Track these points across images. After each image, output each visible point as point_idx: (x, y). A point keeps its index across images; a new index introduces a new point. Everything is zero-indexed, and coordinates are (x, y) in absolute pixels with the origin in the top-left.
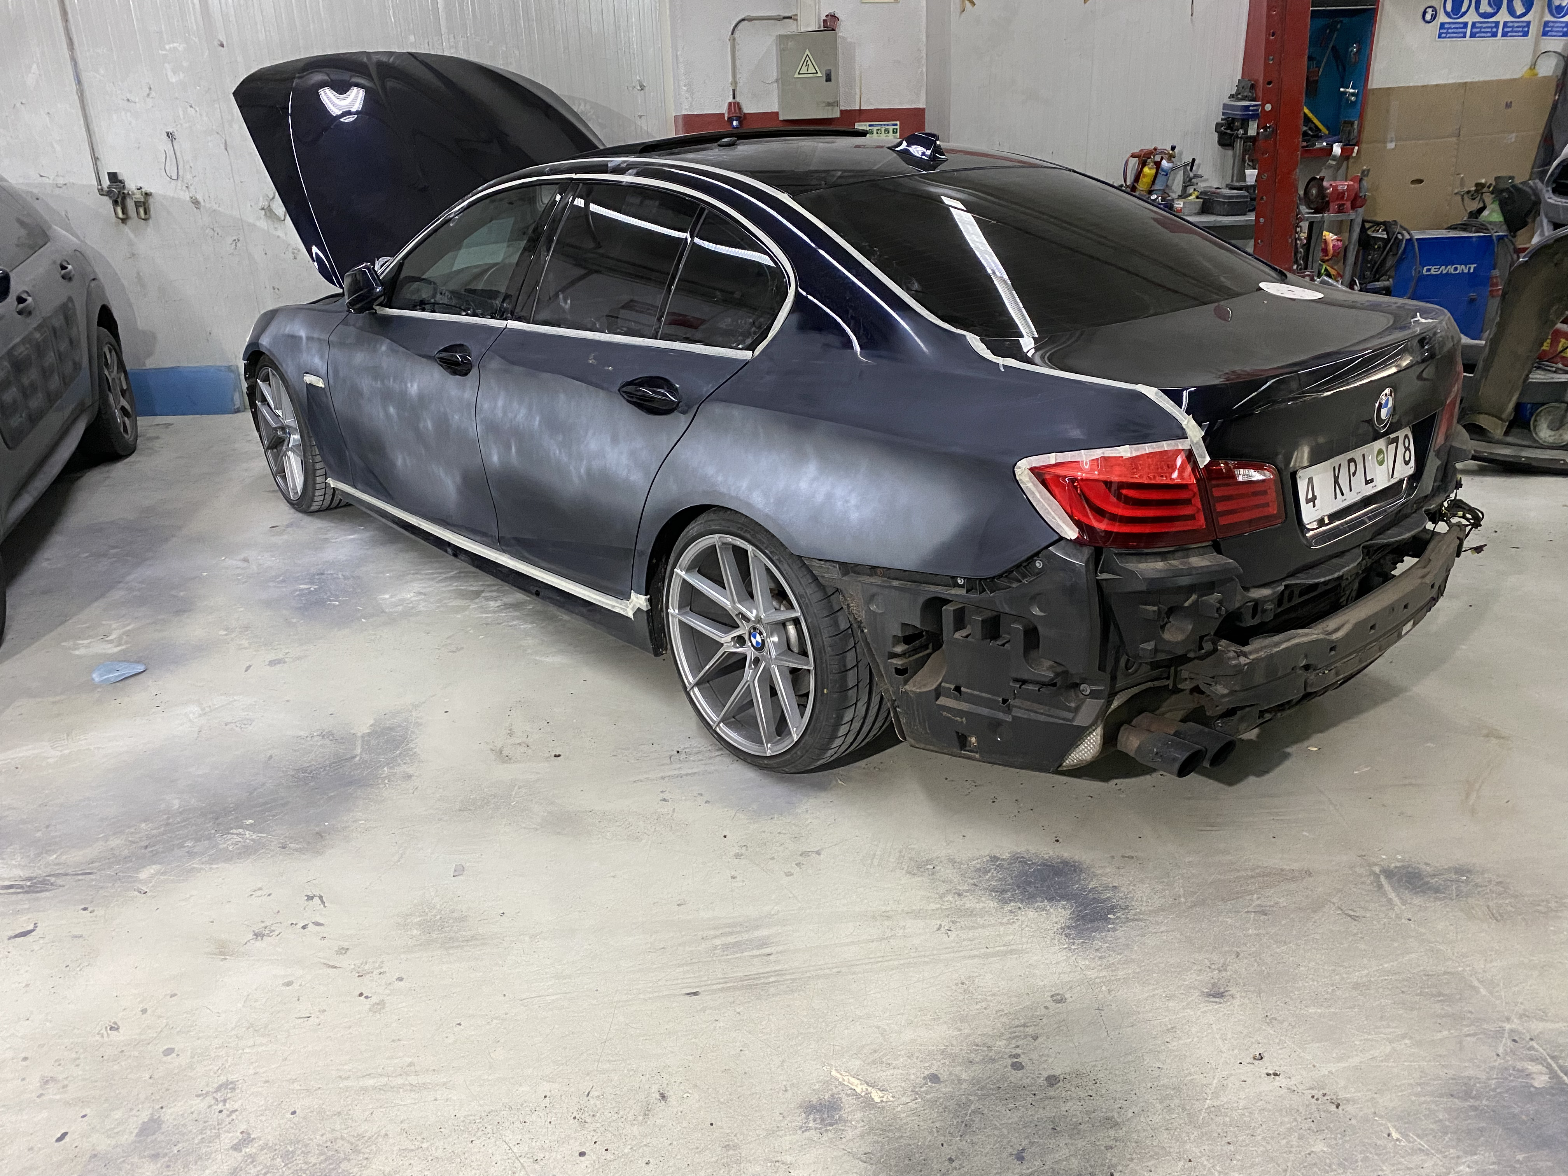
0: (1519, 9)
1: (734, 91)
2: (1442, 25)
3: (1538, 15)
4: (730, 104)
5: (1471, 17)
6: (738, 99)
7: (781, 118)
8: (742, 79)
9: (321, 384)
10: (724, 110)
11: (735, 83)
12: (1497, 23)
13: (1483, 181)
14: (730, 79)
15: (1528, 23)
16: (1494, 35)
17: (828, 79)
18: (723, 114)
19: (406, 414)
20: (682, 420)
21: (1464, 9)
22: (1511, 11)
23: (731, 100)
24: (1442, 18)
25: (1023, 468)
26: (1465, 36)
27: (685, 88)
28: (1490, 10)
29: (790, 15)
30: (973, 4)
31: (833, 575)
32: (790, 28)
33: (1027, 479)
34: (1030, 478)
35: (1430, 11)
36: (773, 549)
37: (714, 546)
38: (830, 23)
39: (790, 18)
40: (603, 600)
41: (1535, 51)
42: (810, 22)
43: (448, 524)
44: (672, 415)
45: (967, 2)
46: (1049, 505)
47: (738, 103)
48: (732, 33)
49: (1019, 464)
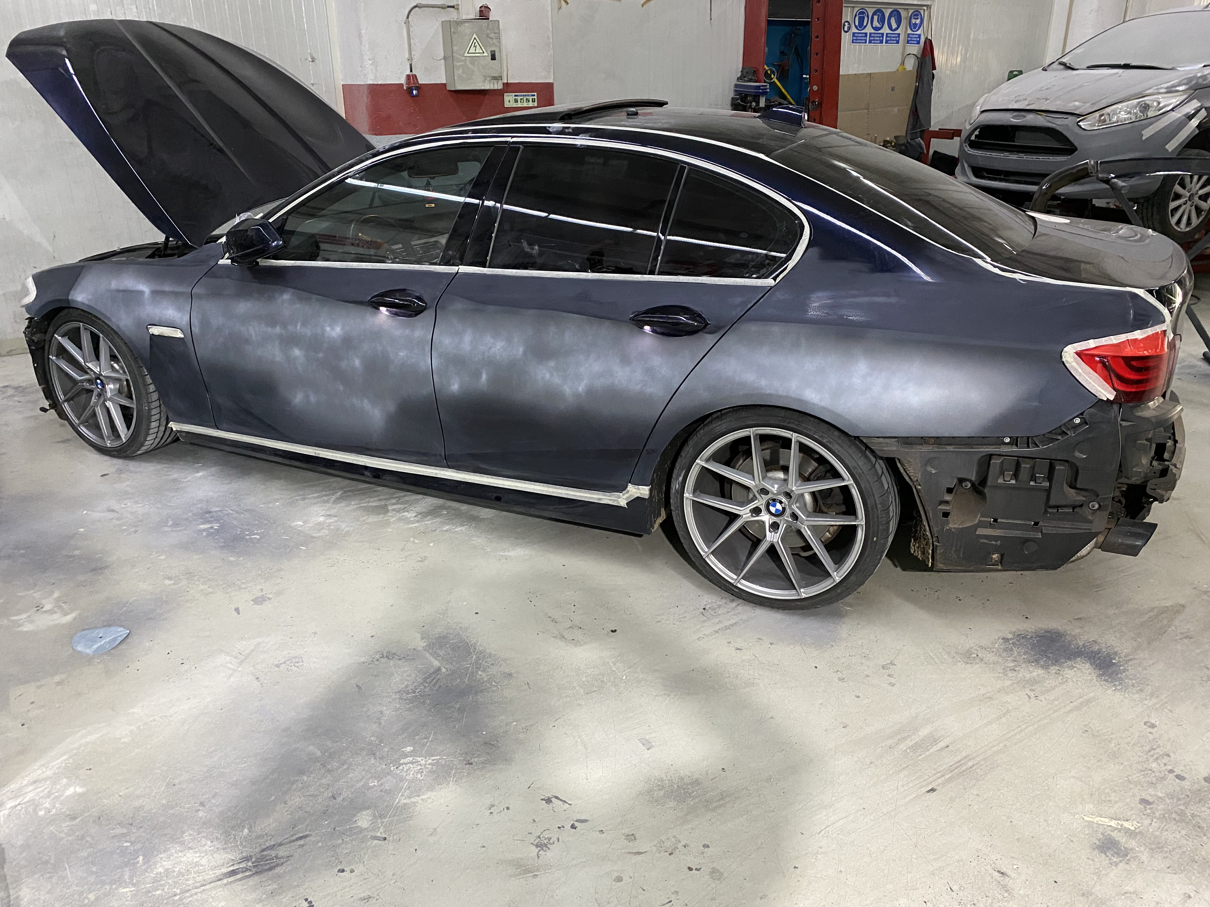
0: (894, 26)
1: (411, 65)
2: (854, 34)
3: (904, 30)
4: (408, 76)
5: (869, 30)
6: (414, 72)
7: (448, 89)
8: (416, 55)
9: (179, 334)
10: (403, 80)
11: (410, 59)
12: (883, 34)
13: (888, 139)
14: (407, 56)
15: (899, 34)
16: (881, 42)
17: (493, 58)
18: (402, 85)
19: (321, 355)
20: (710, 340)
21: (865, 24)
22: (890, 27)
23: (408, 72)
24: (854, 30)
25: (1069, 353)
26: (866, 42)
27: (370, 62)
28: (879, 25)
29: (452, 4)
30: (567, 3)
31: (892, 449)
32: (452, 15)
33: (1072, 360)
34: (1075, 359)
35: (846, 24)
36: (821, 434)
37: (750, 437)
38: (484, 13)
39: (453, 7)
40: (586, 495)
41: (903, 55)
42: (470, 12)
43: (368, 449)
44: (697, 335)
45: (563, 2)
46: (1089, 377)
47: (415, 76)
48: (408, 17)
49: (1065, 349)
